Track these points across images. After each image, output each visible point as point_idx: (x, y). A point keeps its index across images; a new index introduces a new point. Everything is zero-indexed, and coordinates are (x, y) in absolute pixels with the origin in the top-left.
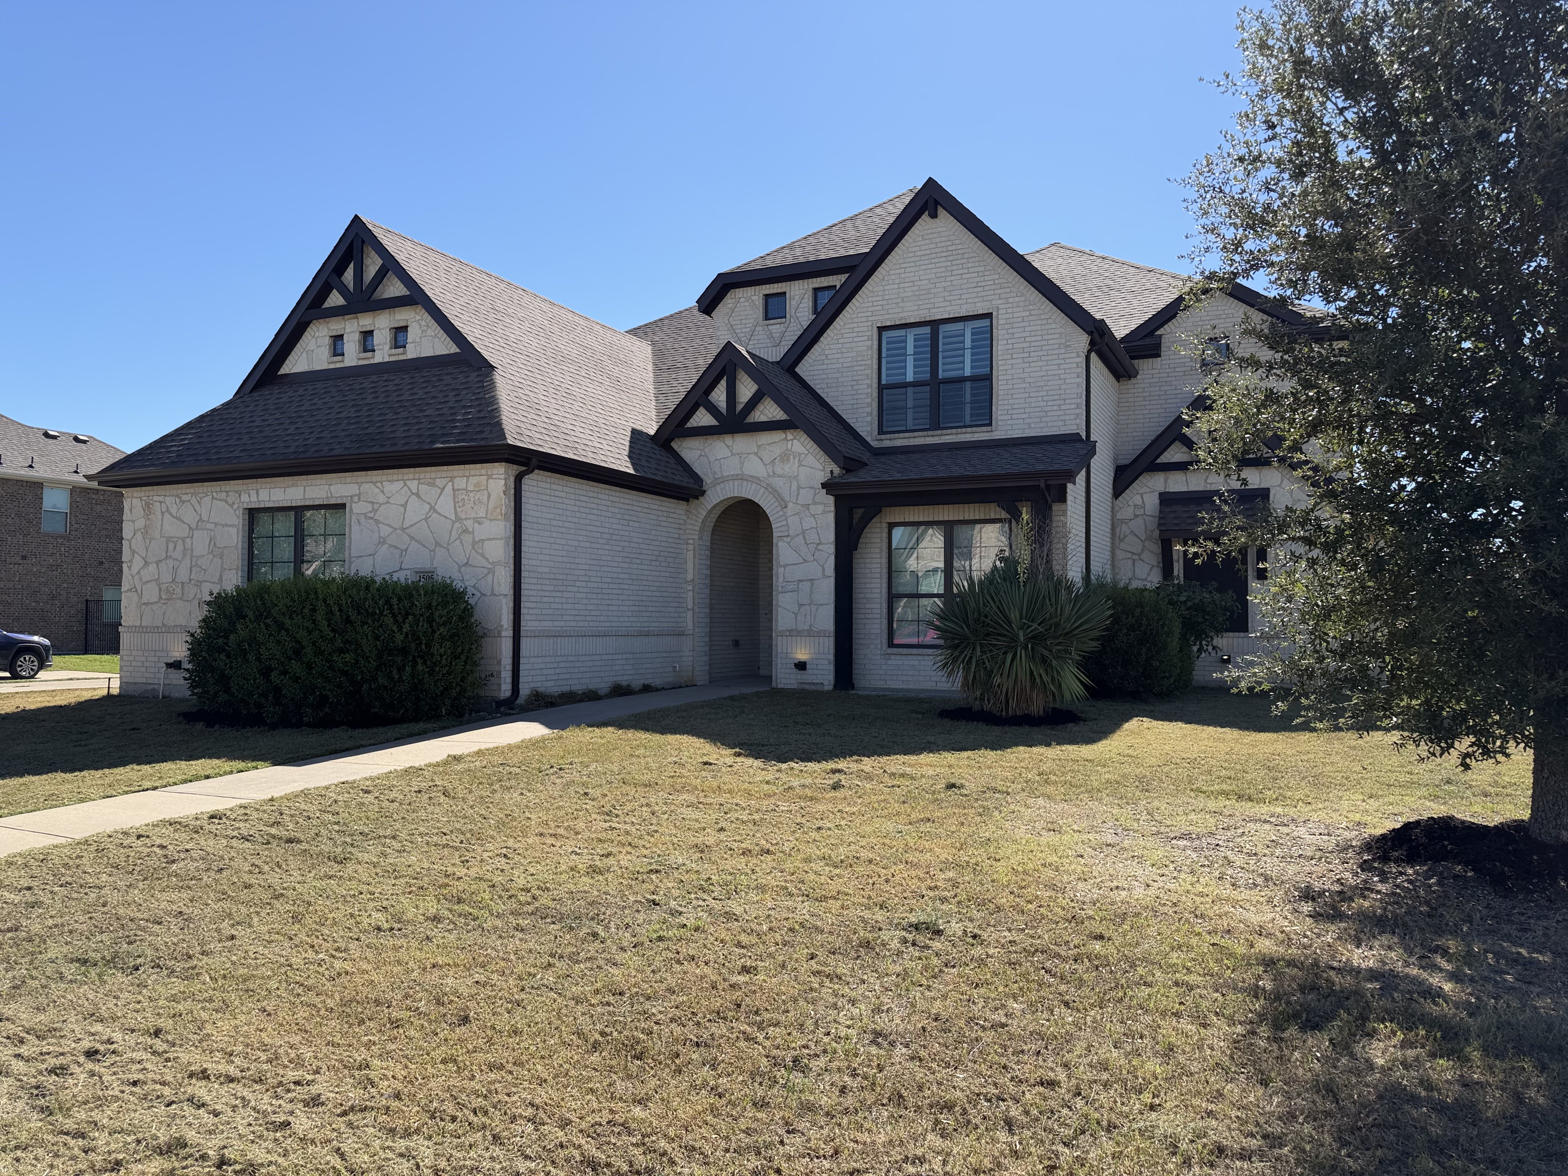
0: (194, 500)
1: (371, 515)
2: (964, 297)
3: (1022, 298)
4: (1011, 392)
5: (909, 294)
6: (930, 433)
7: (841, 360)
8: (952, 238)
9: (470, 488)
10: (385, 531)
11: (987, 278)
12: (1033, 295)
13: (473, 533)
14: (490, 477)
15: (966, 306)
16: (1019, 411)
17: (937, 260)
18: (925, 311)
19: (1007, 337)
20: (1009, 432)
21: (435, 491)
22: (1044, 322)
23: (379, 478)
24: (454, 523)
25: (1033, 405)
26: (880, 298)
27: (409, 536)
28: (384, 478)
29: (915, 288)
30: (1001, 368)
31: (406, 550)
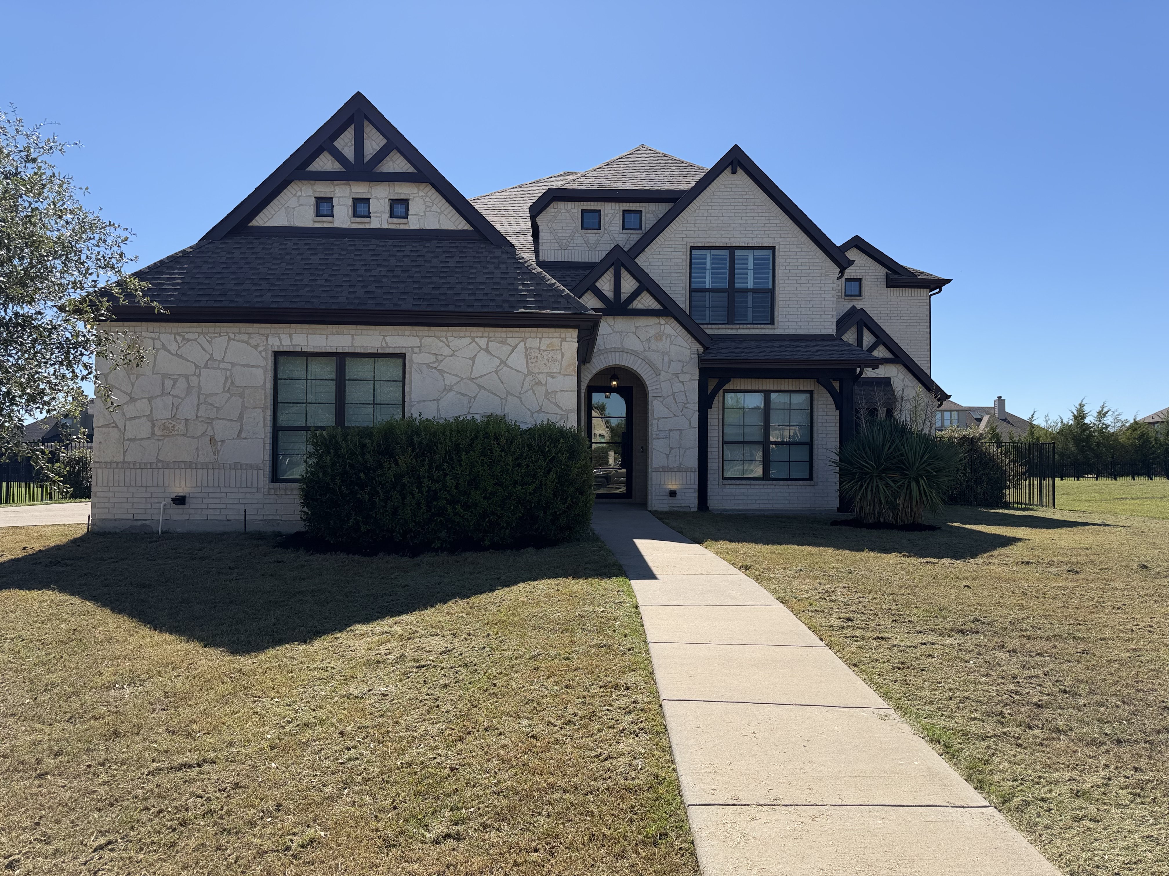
0: (202, 340)
1: (435, 365)
2: (755, 232)
3: (796, 239)
4: (788, 303)
5: (714, 225)
6: (727, 326)
7: (661, 267)
8: (747, 190)
9: (543, 348)
10: (450, 380)
11: (771, 222)
12: (804, 238)
13: (546, 385)
14: (564, 339)
15: (756, 239)
16: (793, 316)
17: (735, 204)
18: (727, 239)
19: (785, 264)
20: (787, 331)
21: (506, 349)
22: (811, 257)
23: (443, 334)
24: (526, 376)
25: (803, 313)
26: (692, 225)
27: (478, 385)
28: (449, 334)
29: (719, 222)
30: (781, 285)
31: (475, 397)
